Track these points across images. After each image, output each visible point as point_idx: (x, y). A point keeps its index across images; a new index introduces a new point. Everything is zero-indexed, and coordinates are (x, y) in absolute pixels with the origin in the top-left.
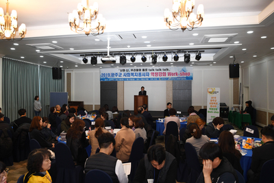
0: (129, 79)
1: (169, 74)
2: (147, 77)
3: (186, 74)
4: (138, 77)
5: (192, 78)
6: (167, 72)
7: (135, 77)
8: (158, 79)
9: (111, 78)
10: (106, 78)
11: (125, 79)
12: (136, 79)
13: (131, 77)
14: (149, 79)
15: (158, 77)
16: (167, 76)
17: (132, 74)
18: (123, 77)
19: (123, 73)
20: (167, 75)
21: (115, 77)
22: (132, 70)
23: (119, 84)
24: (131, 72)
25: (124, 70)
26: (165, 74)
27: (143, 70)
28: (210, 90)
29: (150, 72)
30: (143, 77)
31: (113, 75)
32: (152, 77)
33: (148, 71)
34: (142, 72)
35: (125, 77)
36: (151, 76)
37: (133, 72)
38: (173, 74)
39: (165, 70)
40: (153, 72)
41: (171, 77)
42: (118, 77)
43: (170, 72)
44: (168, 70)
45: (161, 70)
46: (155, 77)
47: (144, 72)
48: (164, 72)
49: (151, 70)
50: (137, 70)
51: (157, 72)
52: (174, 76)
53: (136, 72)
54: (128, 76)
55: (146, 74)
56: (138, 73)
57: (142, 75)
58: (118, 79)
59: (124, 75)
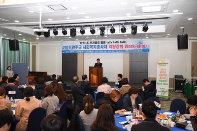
0: (89, 52)
1: (126, 46)
2: (105, 49)
3: (143, 46)
4: (97, 49)
5: (148, 51)
6: (124, 44)
7: (94, 49)
8: (115, 51)
9: (72, 51)
10: (68, 50)
11: (84, 52)
12: (94, 51)
13: (91, 49)
14: (107, 51)
15: (116, 49)
16: (124, 49)
17: (91, 46)
18: (82, 49)
19: (82, 45)
20: (124, 47)
21: (75, 49)
23: (79, 57)
24: (90, 44)
25: (84, 43)
26: (122, 46)
28: (160, 62)
29: (108, 45)
30: (101, 49)
31: (73, 47)
32: (110, 49)
33: (106, 44)
34: (100, 44)
35: (84, 49)
36: (108, 49)
37: (92, 44)
38: (130, 46)
39: (122, 42)
40: (111, 44)
41: (128, 49)
42: (78, 49)
43: (127, 44)
44: (125, 42)
45: (118, 42)
46: (112, 49)
47: (102, 44)
48: (122, 44)
49: (109, 43)
50: (96, 43)
51: (115, 44)
52: (130, 49)
53: (95, 44)
54: (87, 48)
55: (104, 46)
56: (97, 46)
57: (100, 47)
58: (78, 51)
59: (84, 47)
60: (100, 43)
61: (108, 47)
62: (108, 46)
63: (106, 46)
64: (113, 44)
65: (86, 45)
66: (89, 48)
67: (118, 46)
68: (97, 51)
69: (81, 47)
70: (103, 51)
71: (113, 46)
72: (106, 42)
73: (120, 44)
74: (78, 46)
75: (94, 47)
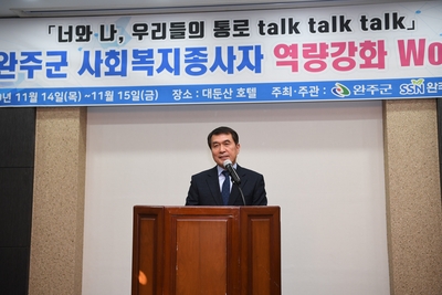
1: (410, 53)
2: (247, 76)
4: (185, 79)
6: (390, 38)
7: (166, 79)
8: (327, 90)
13: (136, 78)
14: (265, 92)
16: (393, 69)
17: (143, 59)
18: (74, 78)
19: (75, 51)
20: (392, 57)
22: (140, 32)
23: (52, 136)
24: (133, 44)
25: (85, 33)
26: (375, 54)
27: (221, 30)
29: (268, 43)
30: (219, 77)
32: (285, 75)
33: (254, 38)
34: (209, 42)
35: (88, 81)
36: (272, 72)
37: (147, 43)
39: (377, 25)
40: (288, 39)
41: (428, 70)
42: (41, 79)
43: (416, 36)
44: (398, 23)
45: (345, 26)
46: (303, 76)
47: (224, 43)
48: (373, 36)
49: (273, 30)
50: (178, 32)
51: (318, 38)
53: (169, 43)
54: (111, 73)
55: (239, 55)
56: (183, 53)
57: (209, 65)
58: (39, 91)
59: (86, 65)
60: (209, 29)
61: (269, 60)
62: (268, 52)
63: (252, 54)
64: (305, 37)
65: (105, 47)
66: (123, 73)
67: (346, 54)
68: (183, 88)
69: (64, 63)
70: (235, 87)
71: (306, 54)
72: (253, 28)
73: (357, 35)
74: (45, 59)
75: (165, 65)
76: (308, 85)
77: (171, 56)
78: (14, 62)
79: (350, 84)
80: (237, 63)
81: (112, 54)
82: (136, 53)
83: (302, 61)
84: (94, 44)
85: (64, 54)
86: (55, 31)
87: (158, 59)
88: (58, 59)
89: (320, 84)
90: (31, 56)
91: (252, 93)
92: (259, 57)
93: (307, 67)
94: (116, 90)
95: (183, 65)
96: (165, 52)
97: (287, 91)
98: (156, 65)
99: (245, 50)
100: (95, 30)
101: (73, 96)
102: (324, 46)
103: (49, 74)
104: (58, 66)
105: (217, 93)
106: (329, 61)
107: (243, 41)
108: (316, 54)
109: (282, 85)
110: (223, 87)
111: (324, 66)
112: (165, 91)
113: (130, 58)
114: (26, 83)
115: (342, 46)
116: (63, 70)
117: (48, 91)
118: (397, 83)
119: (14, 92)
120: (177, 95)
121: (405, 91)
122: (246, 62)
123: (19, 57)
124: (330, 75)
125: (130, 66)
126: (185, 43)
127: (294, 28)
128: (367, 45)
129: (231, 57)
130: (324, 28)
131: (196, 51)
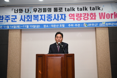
1: (102, 16)
2: (62, 21)
4: (46, 22)
6: (97, 12)
7: (42, 22)
14: (67, 25)
16: (98, 20)
17: (36, 17)
18: (18, 22)
19: (19, 15)
20: (98, 17)
22: (35, 10)
23: (13, 37)
24: (33, 13)
26: (93, 16)
27: (56, 10)
29: (67, 13)
30: (55, 22)
32: (72, 21)
33: (64, 12)
34: (53, 13)
35: (22, 23)
36: (68, 21)
37: (37, 13)
38: (109, 16)
39: (94, 9)
40: (72, 12)
41: (106, 20)
42: (10, 22)
43: (103, 12)
44: (99, 9)
45: (86, 9)
46: (76, 21)
47: (56, 13)
48: (93, 12)
49: (69, 10)
50: (45, 10)
51: (80, 12)
52: (110, 20)
53: (42, 13)
54: (28, 21)
55: (60, 16)
56: (46, 16)
57: (53, 19)
58: (10, 25)
59: (21, 19)
60: (53, 10)
61: (68, 18)
62: (67, 16)
63: (63, 16)
64: (76, 12)
65: (26, 14)
66: (31, 21)
67: (86, 16)
68: (46, 24)
69: (16, 18)
70: (59, 24)
71: (77, 16)
72: (64, 10)
73: (89, 12)
74: (11, 17)
75: (42, 19)
76: (77, 24)
77: (43, 17)
78: (3, 18)
79: (88, 23)
80: (60, 18)
81: (28, 16)
82: (34, 16)
83: (76, 18)
84: (24, 14)
85: (16, 16)
86: (14, 10)
87: (40, 17)
88: (14, 17)
89: (80, 23)
90: (7, 17)
91: (64, 26)
92: (65, 17)
93: (77, 19)
94: (29, 25)
95: (46, 19)
96: (41, 16)
97: (72, 25)
98: (39, 19)
99: (62, 15)
100: (24, 10)
101: (18, 27)
102: (81, 14)
103: (12, 21)
104: (14, 19)
105: (55, 26)
106: (82, 18)
107: (61, 13)
108: (79, 16)
109: (71, 24)
110: (56, 24)
111: (81, 19)
112: (42, 25)
113: (33, 17)
114: (6, 23)
115: (85, 14)
116: (16, 20)
117: (12, 25)
118: (99, 23)
119: (3, 26)
120: (45, 26)
121: (101, 25)
122: (62, 18)
123: (4, 17)
124: (82, 21)
125: (33, 19)
126: (47, 13)
127: (73, 10)
128: (92, 14)
129: (58, 17)
130: (81, 10)
131: (49, 15)
